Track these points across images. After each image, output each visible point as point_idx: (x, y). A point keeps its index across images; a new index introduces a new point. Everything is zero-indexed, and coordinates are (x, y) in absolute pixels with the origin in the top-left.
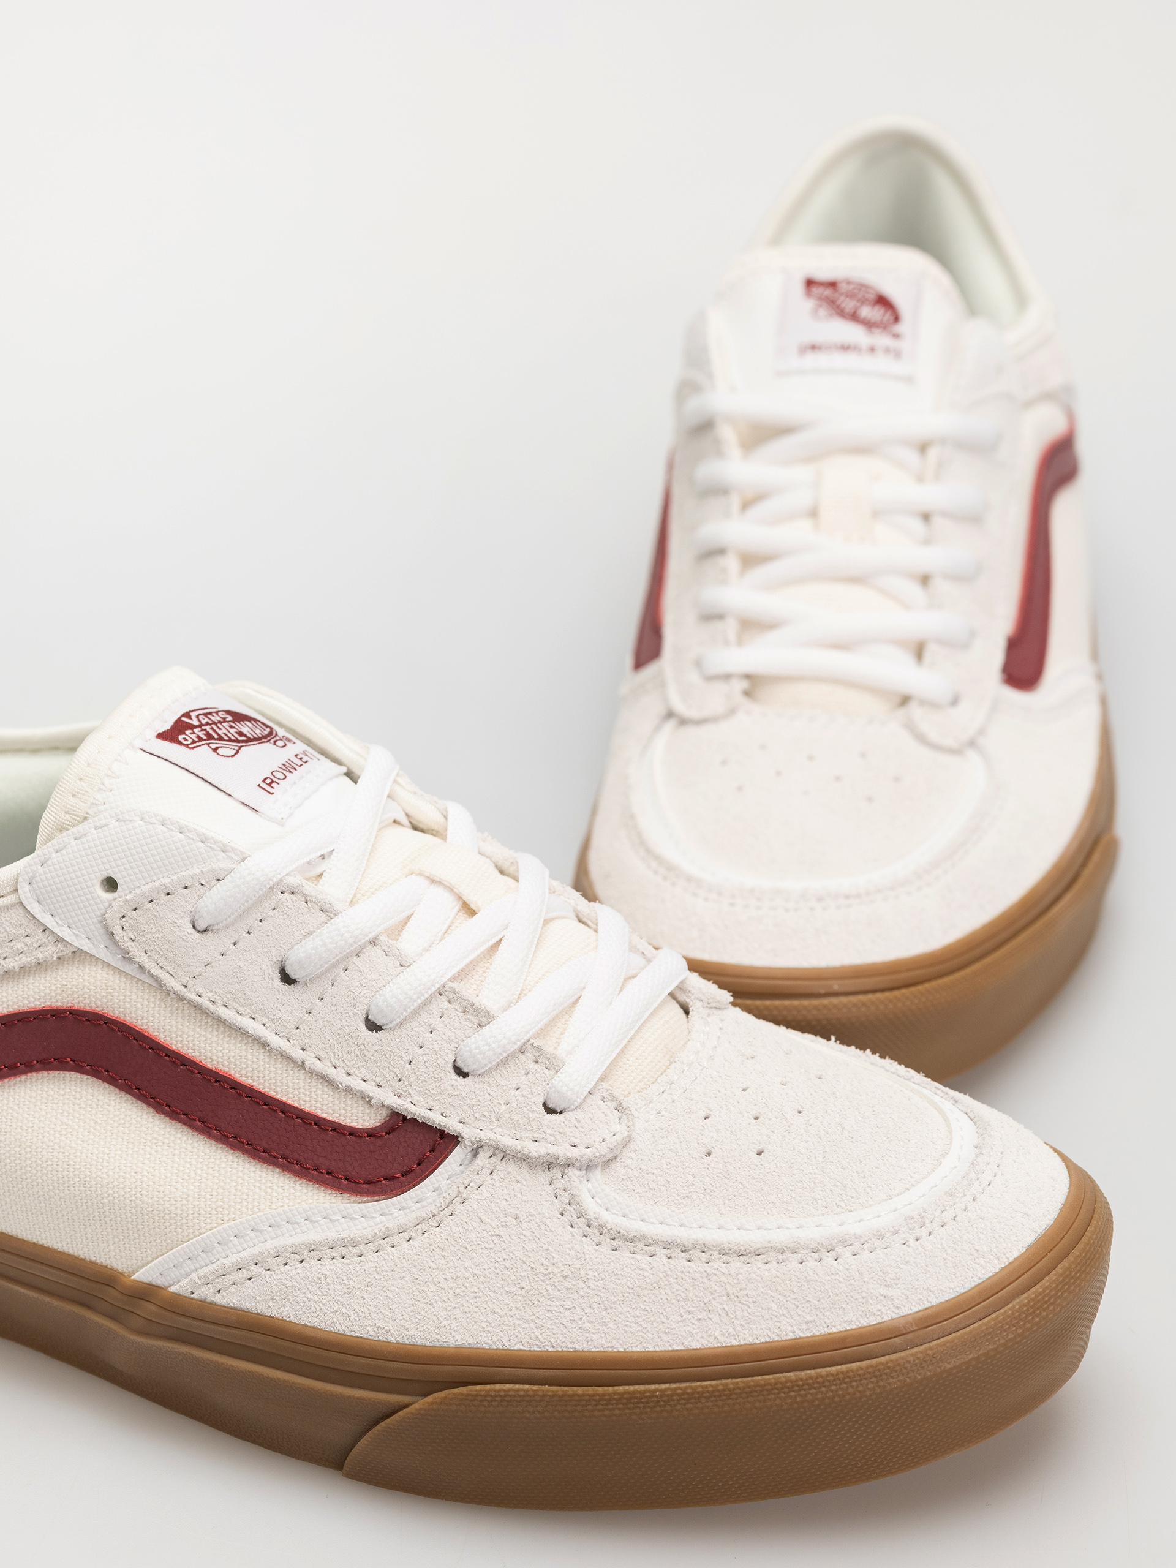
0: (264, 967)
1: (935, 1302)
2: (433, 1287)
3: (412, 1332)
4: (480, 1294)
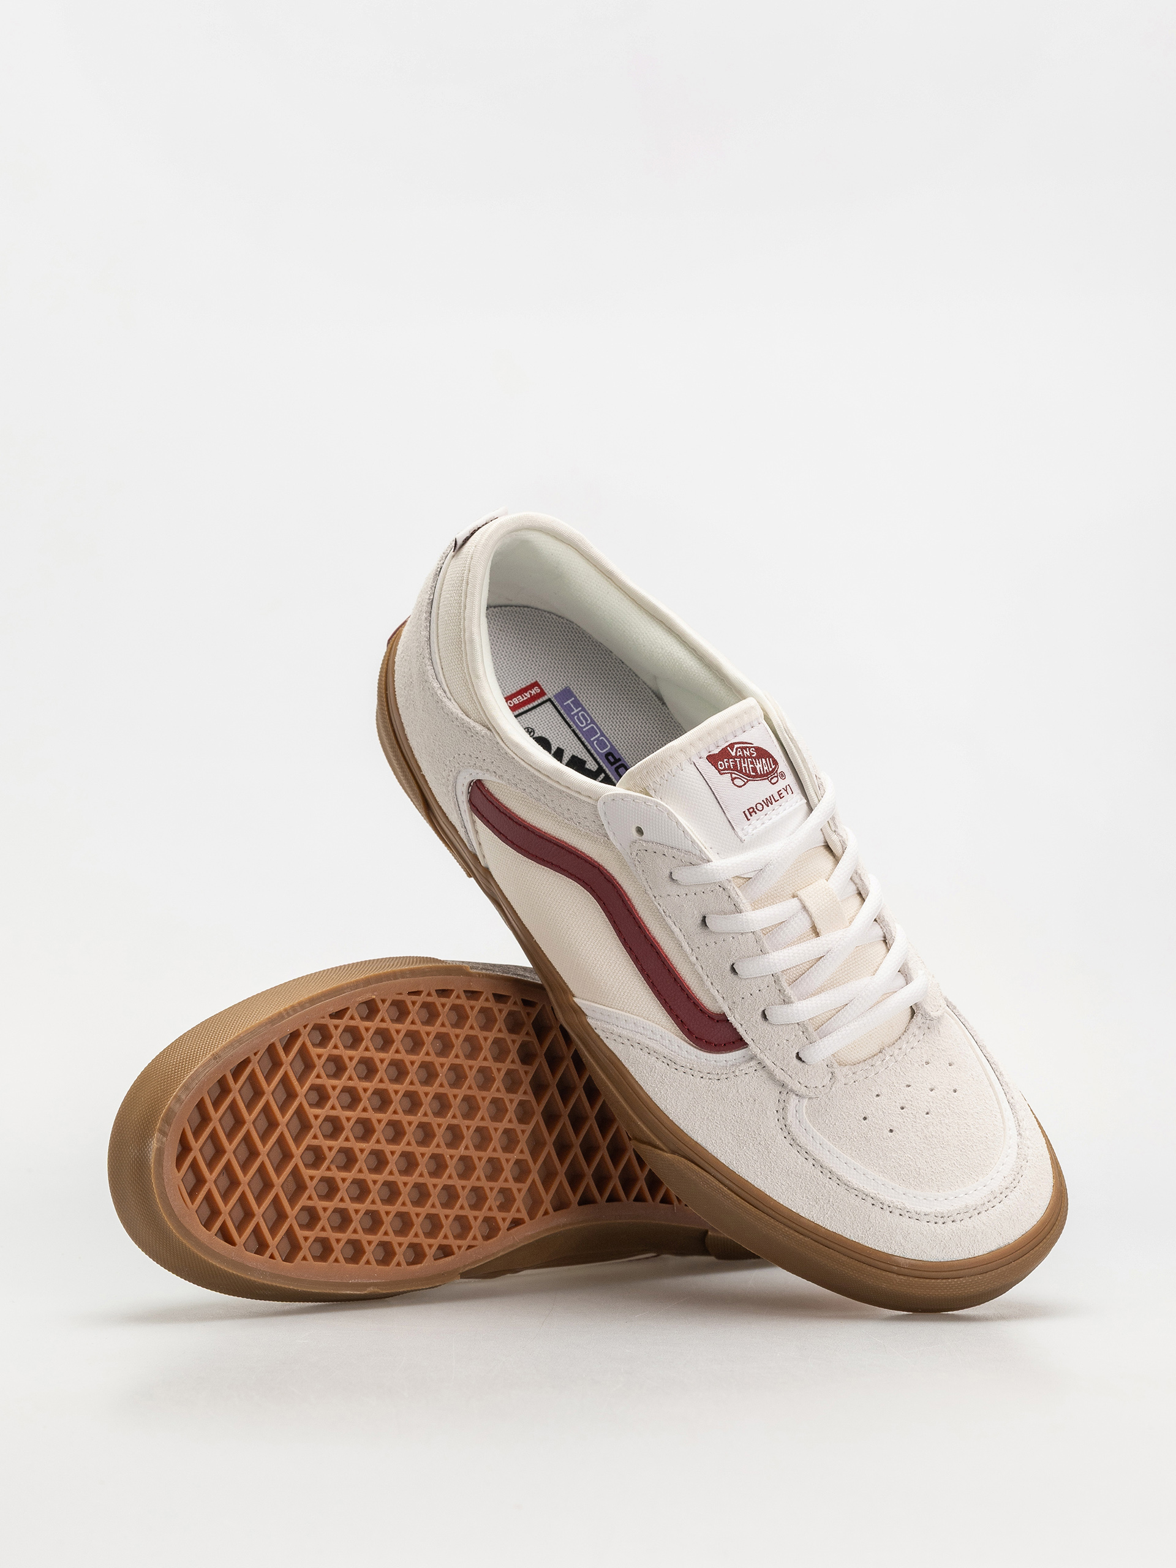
0: (696, 913)
1: (925, 1258)
2: (700, 1108)
3: (681, 1122)
4: (719, 1126)
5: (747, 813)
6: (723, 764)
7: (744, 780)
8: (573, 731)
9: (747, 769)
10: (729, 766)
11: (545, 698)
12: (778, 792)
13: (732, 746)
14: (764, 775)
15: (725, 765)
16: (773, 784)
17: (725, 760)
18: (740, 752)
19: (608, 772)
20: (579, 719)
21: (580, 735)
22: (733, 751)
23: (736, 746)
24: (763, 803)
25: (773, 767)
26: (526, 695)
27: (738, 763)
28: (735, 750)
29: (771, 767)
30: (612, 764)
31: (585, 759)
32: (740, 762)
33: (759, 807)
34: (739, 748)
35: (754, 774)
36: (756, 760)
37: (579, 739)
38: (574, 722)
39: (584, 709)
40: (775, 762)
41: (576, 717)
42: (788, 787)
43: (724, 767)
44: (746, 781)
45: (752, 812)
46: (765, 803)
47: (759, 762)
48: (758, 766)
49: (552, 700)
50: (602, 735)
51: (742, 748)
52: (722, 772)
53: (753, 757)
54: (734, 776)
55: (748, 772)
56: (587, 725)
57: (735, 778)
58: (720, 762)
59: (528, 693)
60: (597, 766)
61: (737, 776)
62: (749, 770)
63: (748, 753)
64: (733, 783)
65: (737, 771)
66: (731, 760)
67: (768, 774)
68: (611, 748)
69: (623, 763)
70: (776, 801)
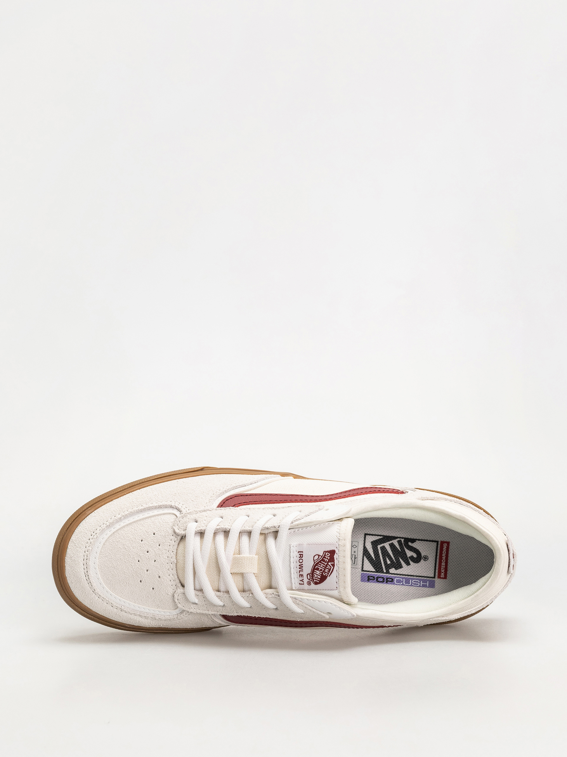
5: (302, 553)
6: (328, 556)
7: (316, 561)
8: (414, 576)
9: (319, 566)
10: (325, 558)
11: (436, 576)
12: (303, 575)
13: (333, 565)
14: (313, 573)
15: (326, 556)
16: (307, 575)
17: (329, 558)
18: (329, 567)
19: (385, 574)
20: (417, 582)
21: (409, 577)
22: (331, 564)
23: (332, 567)
24: (302, 563)
25: (315, 580)
26: (444, 570)
27: (324, 563)
28: (331, 565)
29: (315, 579)
30: (387, 579)
31: (397, 570)
32: (324, 564)
33: (301, 561)
34: (331, 568)
35: (316, 568)
36: (321, 573)
37: (409, 575)
38: (417, 579)
39: (420, 586)
40: (316, 583)
41: (419, 582)
42: (303, 583)
43: (327, 555)
44: (315, 561)
45: (301, 556)
46: (301, 565)
47: (319, 574)
48: (318, 572)
49: (434, 579)
50: (403, 584)
51: (330, 570)
52: (325, 553)
53: (323, 573)
54: (320, 557)
55: (318, 565)
56: (412, 582)
57: (319, 557)
58: (329, 555)
59: (443, 572)
60: (390, 572)
61: (319, 558)
62: (318, 566)
63: (326, 571)
64: (317, 555)
65: (321, 560)
66: (328, 560)
67: (313, 575)
68: (395, 583)
69: (384, 583)
70: (300, 571)
